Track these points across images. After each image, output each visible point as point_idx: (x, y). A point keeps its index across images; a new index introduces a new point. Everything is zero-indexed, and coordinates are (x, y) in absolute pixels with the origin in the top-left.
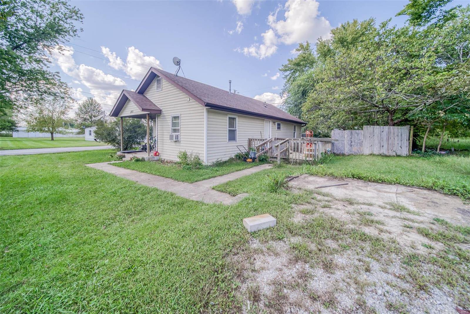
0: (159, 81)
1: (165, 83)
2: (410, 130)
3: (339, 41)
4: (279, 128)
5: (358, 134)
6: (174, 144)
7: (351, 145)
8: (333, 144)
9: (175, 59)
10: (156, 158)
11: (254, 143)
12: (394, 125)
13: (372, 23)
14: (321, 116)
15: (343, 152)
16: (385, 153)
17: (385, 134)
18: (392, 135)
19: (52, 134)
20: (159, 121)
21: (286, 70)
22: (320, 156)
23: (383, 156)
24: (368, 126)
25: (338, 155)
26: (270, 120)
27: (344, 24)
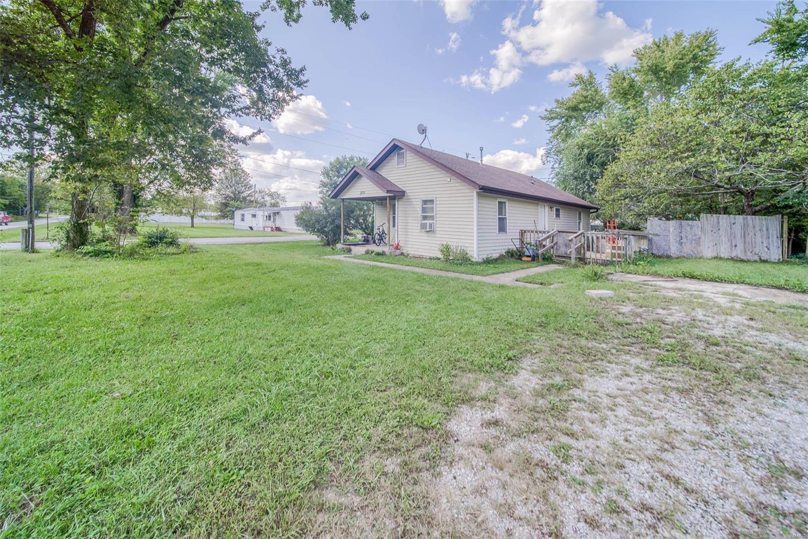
0: (401, 156)
1: (409, 157)
2: (782, 222)
3: (648, 71)
4: (558, 215)
5: (692, 227)
6: (425, 234)
7: (681, 244)
8: (650, 241)
9: (420, 126)
10: (398, 252)
11: (529, 237)
12: (754, 213)
13: (711, 39)
14: (626, 198)
15: (669, 253)
16: (739, 256)
17: (738, 229)
18: (750, 228)
19: (192, 218)
20: (399, 205)
21: (552, 119)
22: (633, 256)
23: (736, 261)
24: (709, 215)
25: (660, 257)
26: (546, 204)
27: (657, 40)
